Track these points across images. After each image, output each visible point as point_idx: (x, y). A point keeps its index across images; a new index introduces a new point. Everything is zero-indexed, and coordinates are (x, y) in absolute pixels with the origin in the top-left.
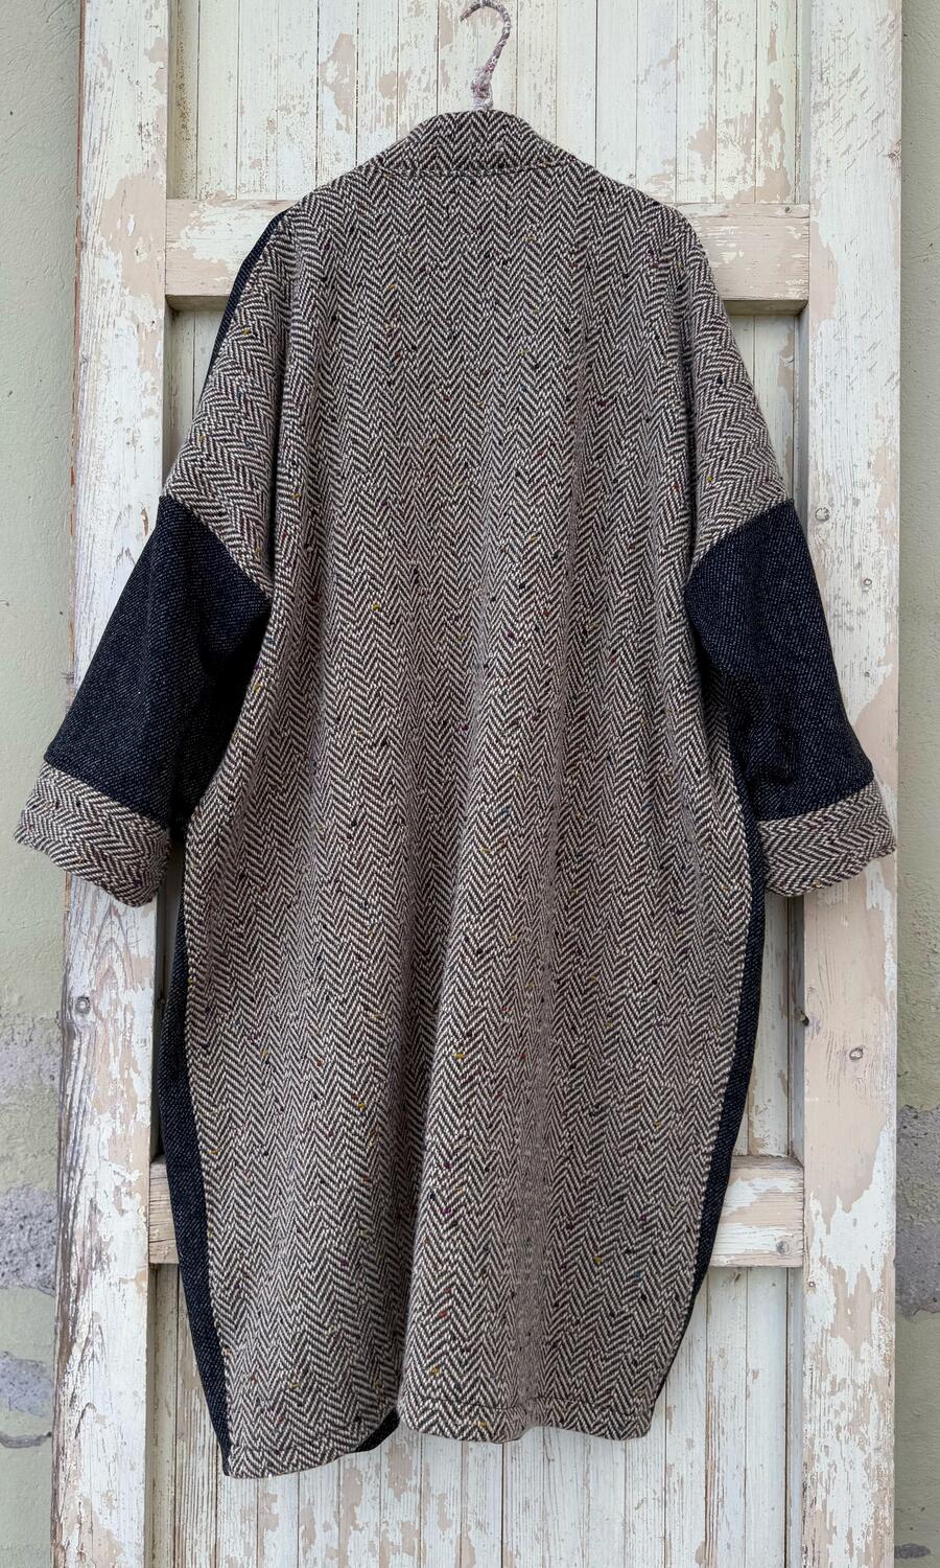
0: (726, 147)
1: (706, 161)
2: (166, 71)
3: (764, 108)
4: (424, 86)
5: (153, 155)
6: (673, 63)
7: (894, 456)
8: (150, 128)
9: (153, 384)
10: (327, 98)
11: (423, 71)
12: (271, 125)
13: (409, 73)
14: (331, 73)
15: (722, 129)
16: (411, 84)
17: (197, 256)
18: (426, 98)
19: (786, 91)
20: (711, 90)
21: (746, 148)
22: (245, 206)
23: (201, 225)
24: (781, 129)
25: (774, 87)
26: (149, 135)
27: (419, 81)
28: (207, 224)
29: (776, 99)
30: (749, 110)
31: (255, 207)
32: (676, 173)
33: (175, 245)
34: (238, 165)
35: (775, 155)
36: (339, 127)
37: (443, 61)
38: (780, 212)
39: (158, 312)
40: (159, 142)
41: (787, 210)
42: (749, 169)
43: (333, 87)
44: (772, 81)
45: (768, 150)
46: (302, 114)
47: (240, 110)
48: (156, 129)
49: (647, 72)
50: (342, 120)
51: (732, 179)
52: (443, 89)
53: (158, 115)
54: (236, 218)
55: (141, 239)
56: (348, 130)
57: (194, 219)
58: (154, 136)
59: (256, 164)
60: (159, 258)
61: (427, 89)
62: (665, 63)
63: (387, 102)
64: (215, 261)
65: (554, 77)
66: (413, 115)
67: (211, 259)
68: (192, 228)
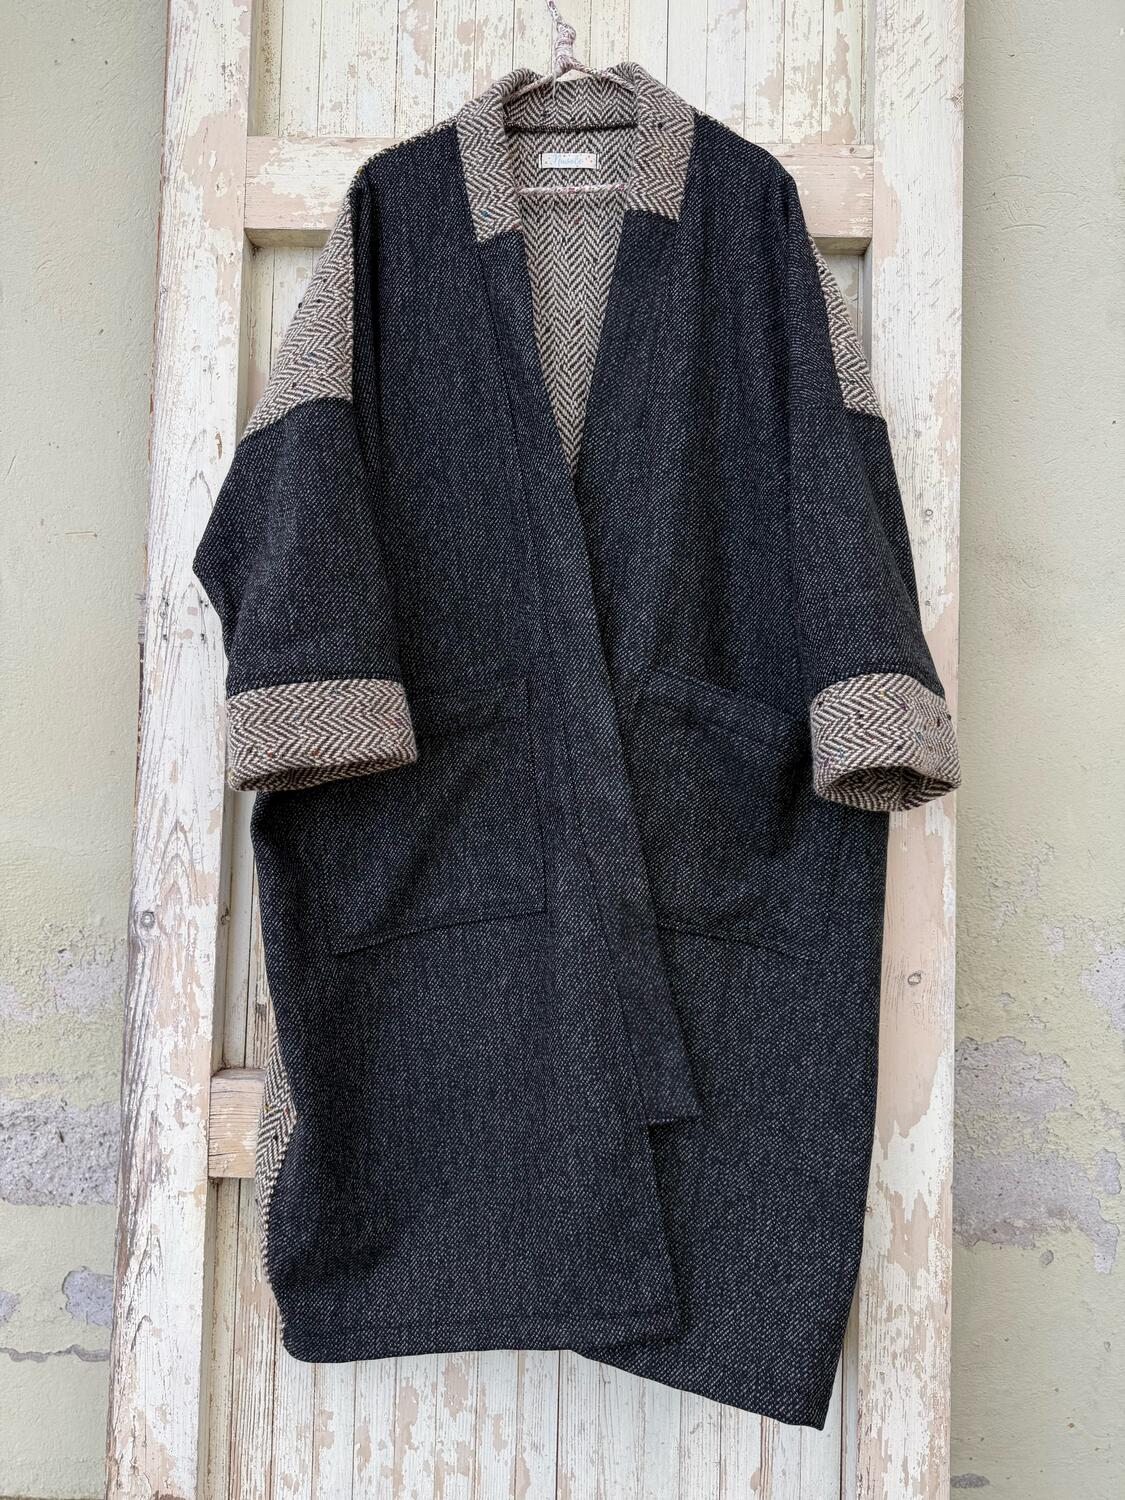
0: (793, 93)
1: (773, 105)
2: (249, 16)
3: (830, 56)
4: (500, 33)
5: (235, 95)
6: (742, 13)
7: (955, 390)
8: (233, 69)
9: (230, 313)
10: (407, 44)
11: (500, 19)
12: (352, 70)
13: (487, 20)
14: (411, 21)
15: (789, 75)
16: (488, 31)
17: (274, 191)
18: (503, 44)
19: (853, 40)
20: (779, 37)
21: (813, 95)
22: (323, 143)
23: (280, 161)
24: (847, 76)
25: (840, 37)
26: (232, 75)
27: (496, 28)
28: (286, 160)
29: (843, 48)
30: (817, 58)
31: (334, 145)
32: (744, 117)
33: (255, 181)
34: (320, 108)
35: (841, 101)
36: (418, 72)
37: (520, 9)
38: (845, 152)
39: (236, 244)
40: (241, 82)
41: (852, 150)
42: (816, 114)
43: (412, 34)
44: (838, 30)
45: (834, 96)
46: (382, 59)
47: (322, 56)
48: (239, 69)
49: (717, 21)
50: (421, 65)
51: (799, 124)
52: (519, 37)
53: (241, 56)
54: (315, 155)
55: (222, 174)
56: (426, 75)
57: (274, 155)
58: (237, 76)
59: (337, 107)
60: (239, 193)
61: (504, 36)
62: (734, 13)
63: (465, 48)
64: (293, 196)
65: (626, 24)
66: (489, 61)
67: (290, 193)
68: (271, 164)
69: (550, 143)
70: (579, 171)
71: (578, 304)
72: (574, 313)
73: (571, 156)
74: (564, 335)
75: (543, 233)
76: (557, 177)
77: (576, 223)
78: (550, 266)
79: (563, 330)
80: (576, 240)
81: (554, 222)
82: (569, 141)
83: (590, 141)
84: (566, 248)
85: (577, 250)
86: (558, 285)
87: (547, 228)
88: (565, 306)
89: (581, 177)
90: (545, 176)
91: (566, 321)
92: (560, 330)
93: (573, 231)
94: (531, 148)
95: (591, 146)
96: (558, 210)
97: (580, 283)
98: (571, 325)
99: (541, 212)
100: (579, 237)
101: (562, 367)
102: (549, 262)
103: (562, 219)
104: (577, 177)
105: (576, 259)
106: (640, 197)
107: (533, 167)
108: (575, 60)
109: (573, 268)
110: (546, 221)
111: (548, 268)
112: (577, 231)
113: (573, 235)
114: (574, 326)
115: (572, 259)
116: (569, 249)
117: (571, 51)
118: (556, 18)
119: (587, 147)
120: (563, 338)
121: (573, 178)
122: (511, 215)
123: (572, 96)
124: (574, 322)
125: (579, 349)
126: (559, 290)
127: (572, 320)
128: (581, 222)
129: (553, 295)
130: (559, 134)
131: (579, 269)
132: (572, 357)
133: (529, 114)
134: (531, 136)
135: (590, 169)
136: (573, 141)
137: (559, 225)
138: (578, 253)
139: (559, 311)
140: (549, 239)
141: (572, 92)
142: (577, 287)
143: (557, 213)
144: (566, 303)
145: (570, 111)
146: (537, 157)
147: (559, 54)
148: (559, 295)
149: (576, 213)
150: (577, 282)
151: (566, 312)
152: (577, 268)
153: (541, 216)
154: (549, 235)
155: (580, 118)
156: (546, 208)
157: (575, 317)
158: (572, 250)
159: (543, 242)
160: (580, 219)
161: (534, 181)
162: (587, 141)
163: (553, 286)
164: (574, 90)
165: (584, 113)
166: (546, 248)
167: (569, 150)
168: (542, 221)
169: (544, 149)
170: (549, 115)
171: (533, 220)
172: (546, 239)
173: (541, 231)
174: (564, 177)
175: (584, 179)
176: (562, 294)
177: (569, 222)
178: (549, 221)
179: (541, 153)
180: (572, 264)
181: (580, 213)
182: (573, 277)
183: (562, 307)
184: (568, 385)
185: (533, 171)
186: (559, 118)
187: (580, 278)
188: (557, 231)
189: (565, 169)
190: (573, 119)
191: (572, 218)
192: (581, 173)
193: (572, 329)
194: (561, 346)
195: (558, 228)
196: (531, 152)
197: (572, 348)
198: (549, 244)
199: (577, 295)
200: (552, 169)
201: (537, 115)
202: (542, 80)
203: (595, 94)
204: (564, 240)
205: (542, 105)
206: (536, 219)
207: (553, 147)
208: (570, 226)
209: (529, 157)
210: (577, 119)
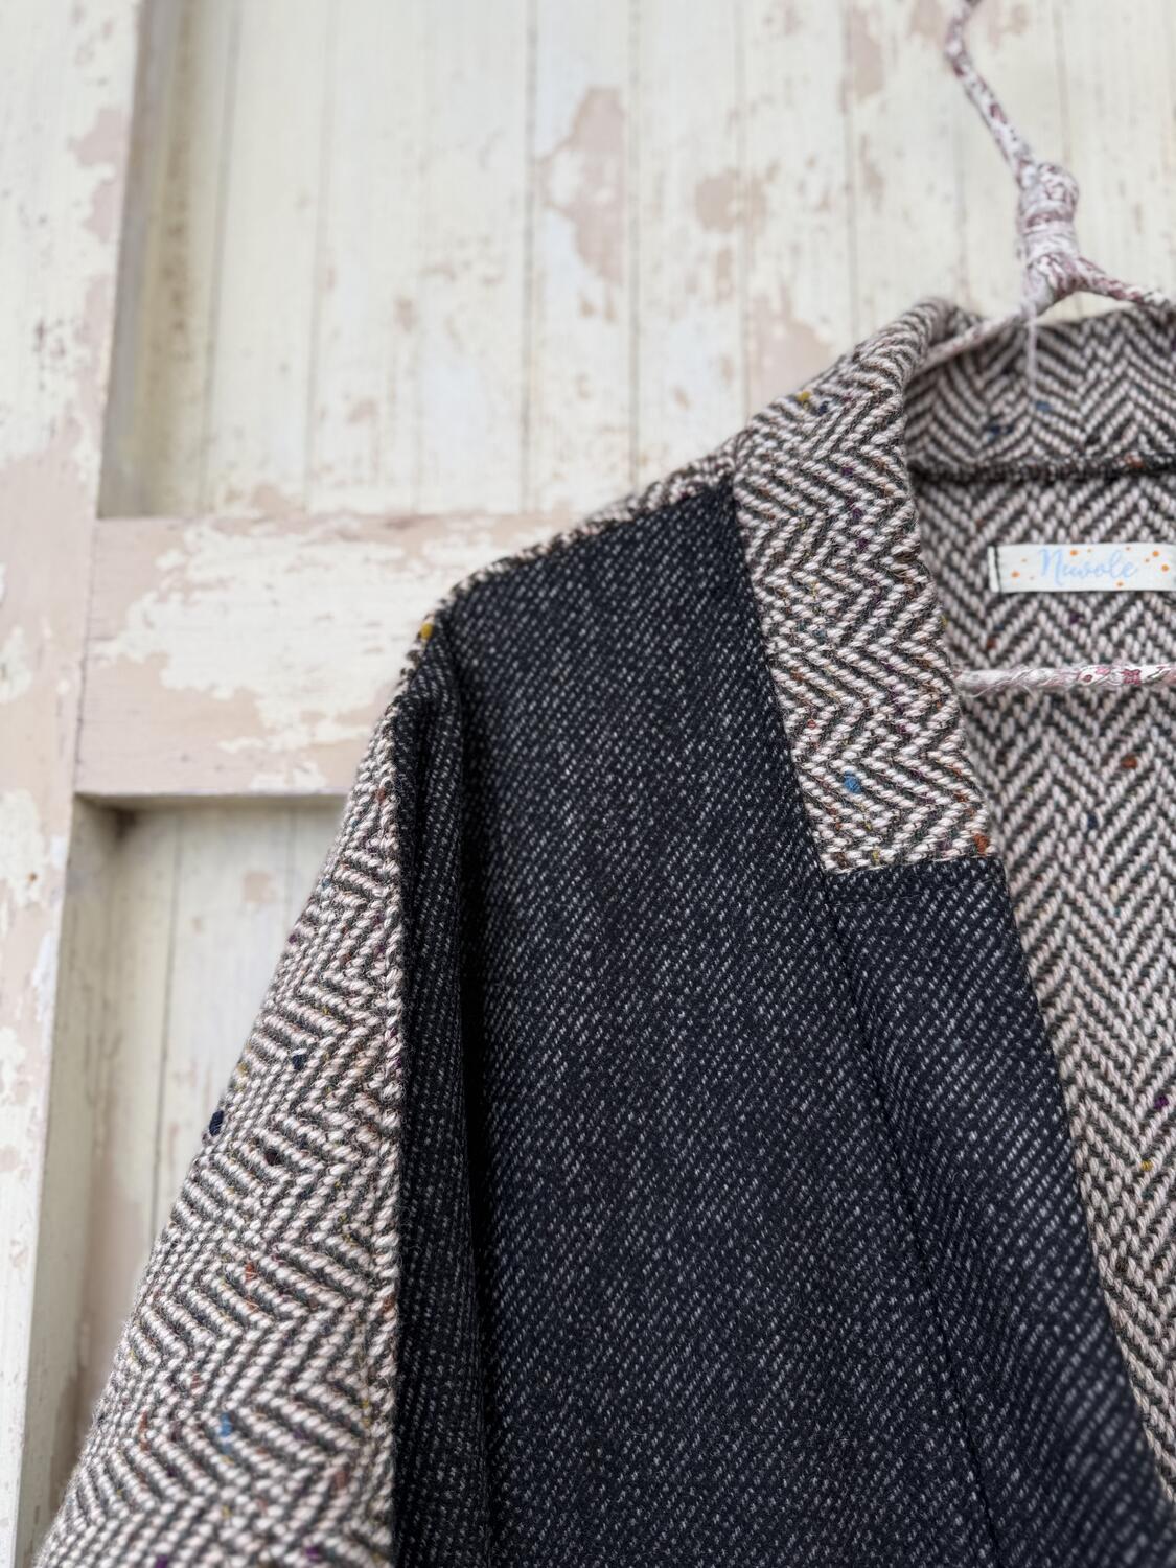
2: (117, 192)
4: (814, 196)
5: (69, 405)
8: (67, 333)
9: (19, 1069)
10: (557, 238)
11: (811, 163)
12: (406, 313)
13: (773, 171)
14: (566, 178)
16: (779, 196)
17: (172, 678)
22: (316, 532)
23: (188, 588)
26: (62, 352)
27: (801, 188)
28: (205, 586)
31: (346, 536)
33: (112, 649)
34: (316, 417)
36: (587, 310)
39: (47, 849)
40: (85, 372)
43: (569, 212)
46: (489, 282)
47: (326, 280)
48: (83, 335)
50: (596, 291)
53: (91, 298)
54: (291, 569)
55: (18, 632)
56: (610, 315)
57: (170, 572)
58: (76, 352)
59: (363, 411)
60: (63, 687)
61: (824, 205)
63: (715, 242)
64: (223, 693)
67: (213, 687)
68: (163, 599)
69: (1020, 513)
70: (1121, 600)
71: (1153, 1036)
72: (1145, 1068)
73: (1094, 552)
74: (1118, 1151)
75: (1021, 797)
76: (1052, 617)
77: (1128, 763)
78: (1052, 906)
79: (1116, 1133)
80: (1133, 820)
81: (1055, 763)
82: (1085, 506)
83: (1155, 506)
84: (1101, 846)
85: (1136, 852)
86: (1086, 974)
87: (1032, 781)
88: (1113, 1046)
89: (1132, 615)
90: (1012, 614)
91: (1124, 1100)
92: (1103, 1133)
93: (1119, 789)
94: (963, 530)
95: (1158, 520)
96: (1063, 721)
97: (1154, 960)
98: (1140, 1111)
99: (1008, 730)
100: (1143, 808)
101: (1121, 1269)
102: (1049, 894)
103: (1077, 750)
104: (1118, 617)
105: (1136, 881)
107: (970, 586)
108: (1091, 266)
109: (1126, 912)
110: (1025, 758)
111: (1045, 917)
112: (1131, 790)
113: (1121, 804)
114: (1150, 1114)
115: (1123, 883)
116: (1110, 851)
117: (1073, 238)
118: (1012, 147)
119: (1145, 522)
120: (1117, 1164)
121: (1103, 620)
122: (959, 798)
123: (1073, 369)
124: (1148, 1099)
125: (1171, 1195)
126: (1087, 990)
127: (1140, 1091)
128: (1143, 761)
129: (1071, 1009)
130: (1049, 485)
131: (1148, 914)
132: (1152, 1230)
133: (943, 426)
134: (959, 494)
135: (1162, 594)
136: (1098, 506)
137: (1072, 771)
138: (1141, 860)
139: (1094, 1066)
140: (1043, 816)
141: (1072, 355)
142: (1145, 974)
143: (1062, 732)
144: (1115, 1037)
145: (1073, 414)
146: (981, 555)
147: (1038, 250)
148: (1089, 1006)
149: (1126, 732)
150: (1144, 957)
151: (1120, 1067)
152: (1137, 912)
153: (1011, 744)
154: (1039, 805)
155: (1117, 435)
156: (1024, 718)
157: (1147, 1081)
158: (1121, 853)
159: (1020, 830)
160: (1139, 749)
161: (976, 630)
162: (1144, 504)
163: (1067, 978)
164: (1079, 349)
165: (1129, 420)
166: (1033, 848)
167: (1087, 532)
168: (1013, 758)
169: (1004, 530)
170: (1011, 428)
171: (984, 756)
172: (1030, 817)
173: (1013, 790)
174: (1076, 617)
175: (1140, 622)
176: (1099, 1003)
177: (1105, 762)
178: (1037, 760)
179: (995, 543)
180: (1123, 899)
181: (1138, 733)
182: (1130, 942)
183: (1107, 1052)
184: (1149, 1331)
185: (974, 602)
186: (1043, 434)
187: (1151, 944)
188: (1067, 791)
189: (1080, 595)
190: (1092, 440)
191: (1114, 746)
192: (1130, 603)
193: (1143, 1127)
194: (1113, 1188)
195: (1069, 781)
196: (960, 540)
197: (1148, 1195)
198: (1043, 833)
199: (1148, 1005)
200: (1032, 594)
201: (969, 428)
202: (987, 328)
203: (1146, 359)
204: (1093, 823)
205: (979, 395)
206: (993, 753)
207: (1033, 525)
208: (1107, 772)
209: (956, 557)
210: (1105, 437)
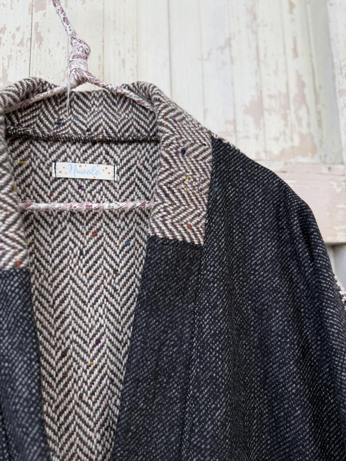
0: (270, 114)
1: (257, 122)
3: (294, 90)
4: (18, 41)
6: (227, 50)
13: (4, 29)
15: (267, 102)
18: (20, 51)
19: (307, 79)
20: (256, 72)
21: (285, 117)
24: (307, 106)
25: (299, 77)
29: (302, 85)
30: (284, 90)
32: (235, 131)
35: (304, 122)
37: (37, 24)
38: (325, 170)
41: (329, 169)
42: (288, 132)
44: (297, 72)
45: (299, 120)
49: (209, 54)
51: (277, 139)
52: (37, 46)
61: (21, 44)
62: (222, 49)
65: (135, 48)
66: (6, 65)
69: (64, 152)
70: (96, 182)
71: (98, 321)
72: (93, 331)
73: (87, 166)
74: (83, 359)
75: (58, 245)
76: (72, 186)
77: (95, 234)
78: (66, 281)
79: (82, 353)
80: (95, 252)
81: (70, 234)
82: (85, 151)
83: (107, 153)
84: (84, 261)
85: (96, 262)
86: (76, 302)
87: (63, 240)
88: (83, 326)
89: (99, 187)
90: (60, 185)
91: (85, 342)
92: (78, 354)
93: (91, 242)
94: (44, 156)
95: (108, 157)
96: (74, 220)
97: (100, 296)
98: (91, 346)
99: (56, 223)
100: (98, 249)
101: (81, 397)
102: (65, 277)
103: (78, 230)
104: (94, 188)
105: (95, 271)
106: (166, 225)
107: (46, 175)
108: (89, 74)
109: (91, 282)
110: (61, 232)
111: (63, 284)
112: (95, 242)
113: (91, 247)
114: (94, 346)
115: (91, 272)
116: (87, 262)
117: (86, 65)
118: (70, 33)
119: (104, 158)
120: (82, 363)
121: (89, 188)
122: (13, 248)
123: (87, 107)
124: (93, 342)
125: (100, 372)
126: (76, 307)
127: (91, 340)
128: (100, 234)
129: (70, 314)
130: (75, 143)
131: (99, 282)
132: (92, 383)
133: (41, 121)
134: (44, 144)
135: (108, 181)
136: (90, 152)
137: (76, 237)
138: (97, 265)
139: (76, 332)
140: (65, 252)
141: (87, 102)
142: (96, 301)
143: (73, 224)
144: (84, 322)
145: (85, 121)
146: (50, 165)
147: (73, 67)
148: (76, 313)
149: (95, 224)
150: (96, 296)
151: (85, 332)
152: (96, 281)
153: (56, 228)
154: (64, 248)
155: (96, 130)
156: (61, 219)
157: (94, 336)
158: (91, 262)
159: (57, 256)
160: (98, 230)
161: (47, 190)
162: (104, 152)
163: (69, 304)
164: (90, 101)
165: (101, 125)
166: (61, 262)
167: (85, 160)
168: (56, 232)
169: (59, 157)
170: (64, 124)
171: (46, 231)
172: (61, 252)
173: (56, 243)
174: (80, 187)
175: (101, 190)
176: (80, 312)
177: (87, 234)
178: (65, 233)
179: (55, 161)
180: (91, 277)
181: (99, 224)
182: (92, 291)
183: (81, 327)
184: (88, 416)
185: (47, 180)
186: (74, 127)
187: (99, 291)
188: (74, 242)
189: (82, 180)
190: (89, 130)
191: (91, 229)
192: (98, 183)
193: (91, 351)
194: (79, 372)
195: (75, 240)
196: (43, 159)
197: (92, 372)
198: (65, 257)
199: (96, 311)
200: (67, 179)
201: (50, 123)
202: (56, 90)
203: (110, 106)
204: (81, 253)
205: (56, 112)
206: (50, 230)
207: (68, 156)
208: (88, 237)
209: (41, 165)
210: (92, 130)
